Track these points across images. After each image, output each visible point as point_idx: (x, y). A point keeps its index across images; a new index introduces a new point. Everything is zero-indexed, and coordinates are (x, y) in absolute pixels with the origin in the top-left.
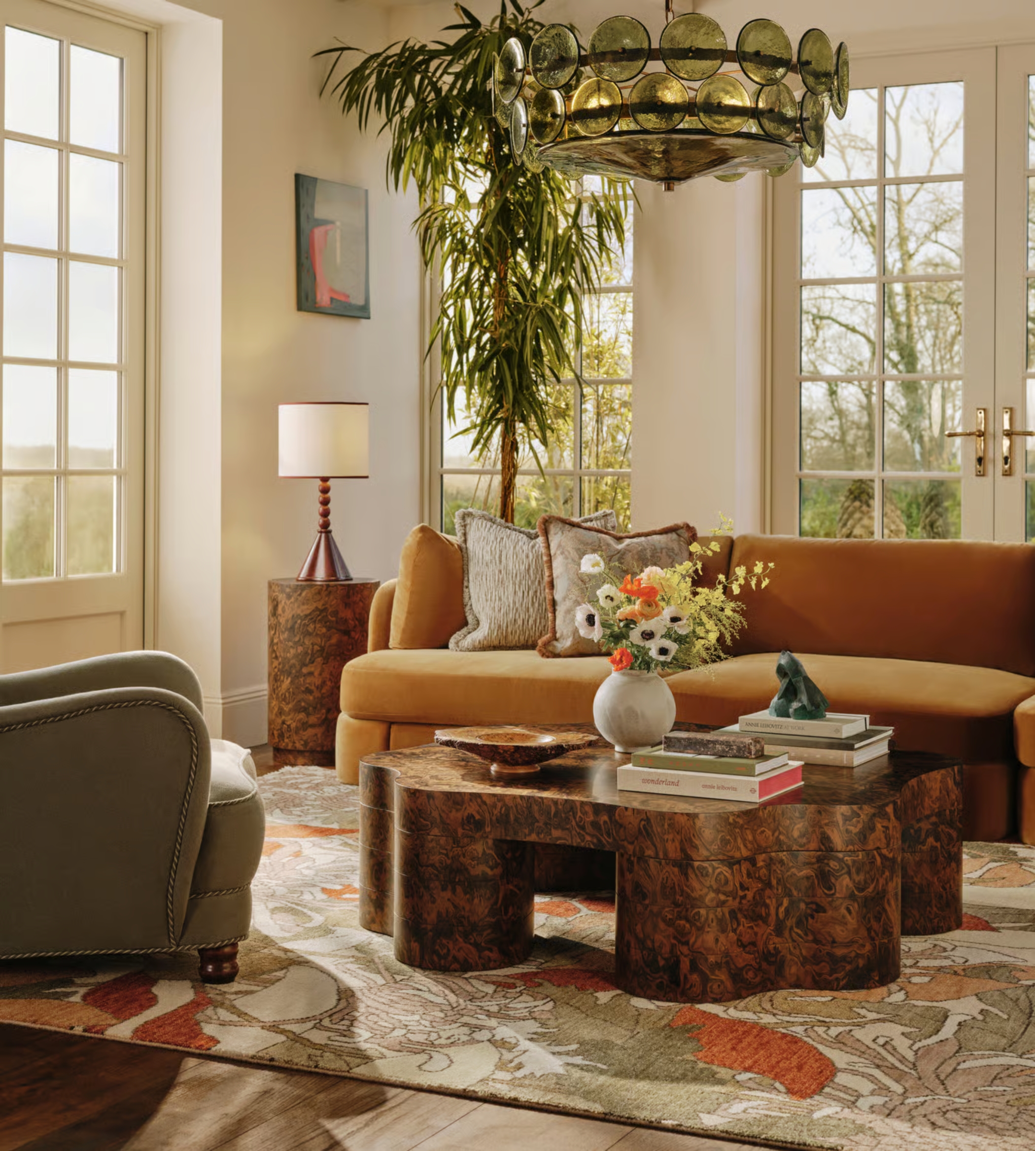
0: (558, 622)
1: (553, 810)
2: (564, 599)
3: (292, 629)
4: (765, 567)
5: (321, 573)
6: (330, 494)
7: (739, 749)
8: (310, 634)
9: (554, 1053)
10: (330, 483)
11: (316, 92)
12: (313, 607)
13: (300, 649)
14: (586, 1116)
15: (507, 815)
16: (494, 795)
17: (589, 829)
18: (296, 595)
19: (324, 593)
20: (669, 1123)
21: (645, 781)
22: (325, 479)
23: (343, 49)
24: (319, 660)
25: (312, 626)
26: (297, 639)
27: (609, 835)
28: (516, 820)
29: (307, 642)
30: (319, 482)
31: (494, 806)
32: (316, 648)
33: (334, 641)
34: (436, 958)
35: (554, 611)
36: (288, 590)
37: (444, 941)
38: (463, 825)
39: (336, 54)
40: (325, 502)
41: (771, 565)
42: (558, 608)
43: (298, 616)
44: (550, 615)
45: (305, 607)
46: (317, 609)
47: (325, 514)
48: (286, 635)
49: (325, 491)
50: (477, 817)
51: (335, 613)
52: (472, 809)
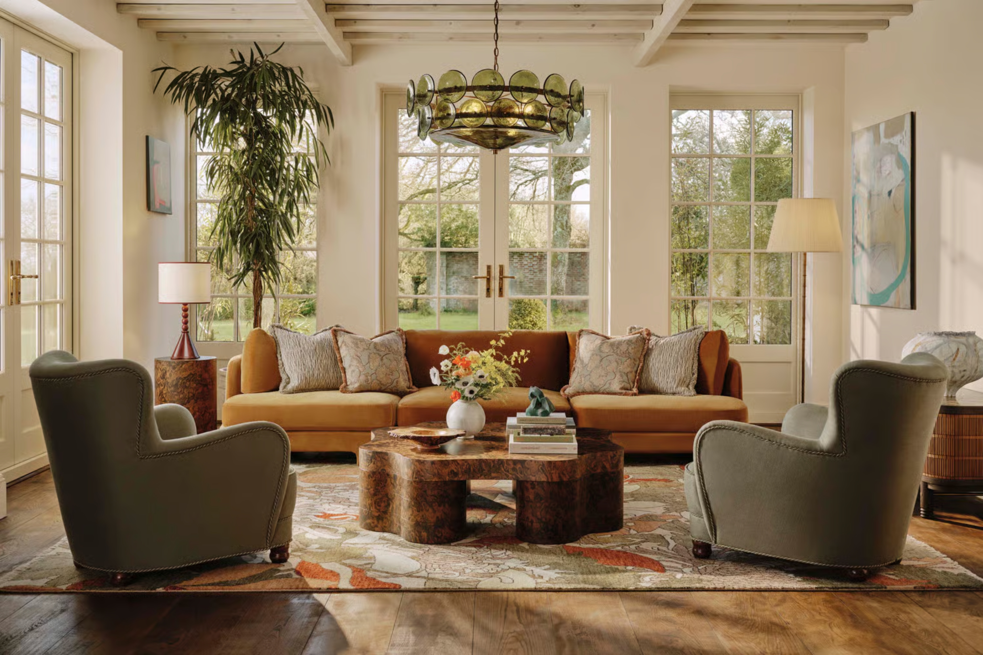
0: (347, 377)
1: (492, 465)
2: (350, 366)
3: (176, 385)
4: (526, 353)
5: (186, 354)
6: (188, 312)
7: (559, 431)
8: (186, 387)
9: (545, 570)
10: (188, 306)
11: (152, 91)
12: (188, 373)
13: (181, 396)
14: (594, 591)
15: (470, 469)
16: (463, 460)
17: (511, 471)
18: (178, 367)
19: (195, 366)
20: (632, 588)
21: (523, 448)
22: (185, 304)
23: (166, 69)
24: (193, 401)
25: (188, 383)
26: (180, 390)
27: (521, 473)
28: (474, 470)
29: (186, 392)
30: (182, 306)
31: (463, 465)
32: (191, 395)
33: (200, 391)
34: (436, 539)
35: (345, 373)
36: (173, 364)
37: (440, 530)
38: (449, 475)
39: (162, 71)
40: (186, 316)
41: (529, 351)
42: (347, 371)
43: (180, 378)
44: (343, 374)
45: (184, 373)
46: (191, 374)
47: (186, 323)
48: (172, 389)
49: (185, 310)
50: (455, 471)
51: (201, 376)
52: (453, 467)
